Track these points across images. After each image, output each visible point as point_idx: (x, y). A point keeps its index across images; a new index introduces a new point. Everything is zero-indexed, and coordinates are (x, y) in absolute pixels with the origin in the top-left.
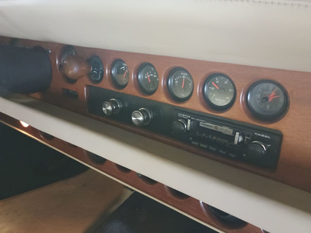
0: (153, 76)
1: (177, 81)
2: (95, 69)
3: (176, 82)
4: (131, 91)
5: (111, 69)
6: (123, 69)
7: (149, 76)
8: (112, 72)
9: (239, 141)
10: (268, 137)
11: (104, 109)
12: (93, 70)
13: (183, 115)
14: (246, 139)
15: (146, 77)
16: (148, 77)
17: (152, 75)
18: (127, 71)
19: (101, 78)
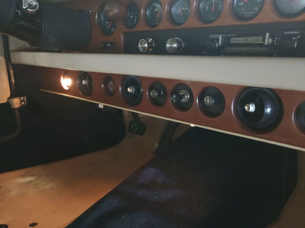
0: (184, 9)
1: (207, 6)
2: (132, 14)
5: (146, 10)
6: (156, 10)
7: (180, 10)
8: (147, 13)
9: (269, 43)
10: (297, 32)
11: (140, 46)
12: (130, 15)
13: (214, 36)
14: (275, 41)
16: (179, 12)
18: (160, 12)
19: (137, 21)
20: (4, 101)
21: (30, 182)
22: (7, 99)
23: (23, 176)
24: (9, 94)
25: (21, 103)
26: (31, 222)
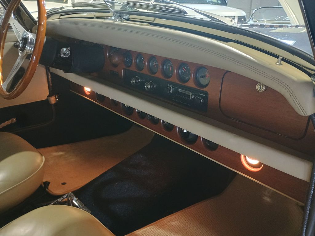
3: (168, 67)
4: (145, 71)
5: (136, 59)
6: (143, 59)
7: (155, 63)
8: (137, 61)
9: (192, 98)
11: (131, 82)
12: (127, 59)
13: (169, 85)
15: (154, 64)
17: (156, 63)
19: (131, 64)
20: (45, 98)
21: (61, 156)
22: (46, 97)
23: (56, 151)
24: (48, 94)
25: (56, 100)
26: (63, 182)
